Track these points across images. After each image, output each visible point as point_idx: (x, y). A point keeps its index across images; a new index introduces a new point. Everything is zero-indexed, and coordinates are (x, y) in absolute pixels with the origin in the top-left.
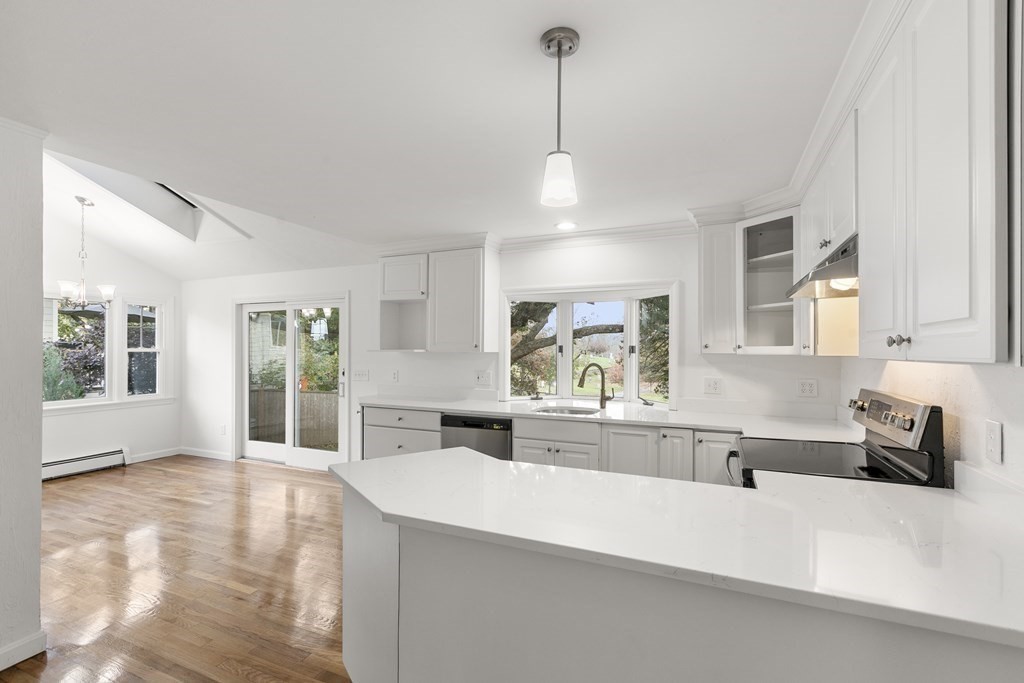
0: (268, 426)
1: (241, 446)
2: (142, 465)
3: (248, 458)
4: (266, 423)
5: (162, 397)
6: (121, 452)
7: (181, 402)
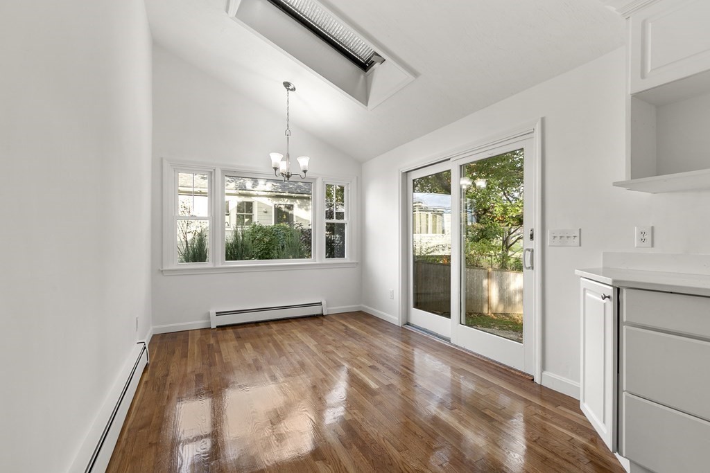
0: (424, 294)
1: (407, 313)
2: (334, 317)
3: (412, 325)
4: (423, 291)
5: (348, 261)
6: (320, 304)
7: (362, 266)
